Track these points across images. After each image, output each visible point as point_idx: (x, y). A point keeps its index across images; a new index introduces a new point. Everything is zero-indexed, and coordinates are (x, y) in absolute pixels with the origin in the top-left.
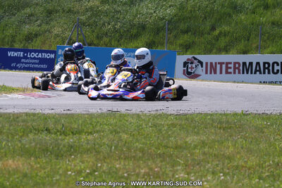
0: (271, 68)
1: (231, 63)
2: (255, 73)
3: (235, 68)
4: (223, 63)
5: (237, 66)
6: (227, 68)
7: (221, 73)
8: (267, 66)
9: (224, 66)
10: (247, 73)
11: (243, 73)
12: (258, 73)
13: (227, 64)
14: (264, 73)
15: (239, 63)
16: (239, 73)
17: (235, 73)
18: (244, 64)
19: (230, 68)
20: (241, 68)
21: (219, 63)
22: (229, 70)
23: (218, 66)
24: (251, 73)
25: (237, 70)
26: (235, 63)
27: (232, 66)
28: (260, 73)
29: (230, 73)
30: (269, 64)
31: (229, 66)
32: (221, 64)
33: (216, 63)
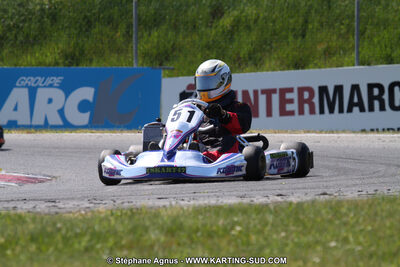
0: (386, 97)
1: (291, 90)
2: (350, 110)
3: (302, 102)
4: (274, 91)
5: (306, 95)
6: (283, 102)
7: (269, 113)
8: (376, 92)
9: (275, 98)
10: (331, 111)
11: (322, 112)
12: (356, 109)
13: (283, 92)
14: (371, 109)
15: (310, 90)
16: (312, 112)
17: (301, 112)
18: (323, 90)
19: (291, 101)
20: (316, 100)
21: (263, 92)
22: (289, 107)
23: (262, 99)
24: (341, 111)
25: (306, 107)
26: (301, 90)
27: (294, 96)
28: (362, 110)
29: (292, 113)
30: (380, 87)
31: (288, 96)
32: (269, 93)
33: (256, 92)
